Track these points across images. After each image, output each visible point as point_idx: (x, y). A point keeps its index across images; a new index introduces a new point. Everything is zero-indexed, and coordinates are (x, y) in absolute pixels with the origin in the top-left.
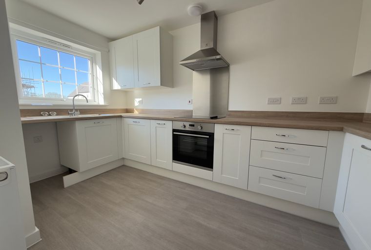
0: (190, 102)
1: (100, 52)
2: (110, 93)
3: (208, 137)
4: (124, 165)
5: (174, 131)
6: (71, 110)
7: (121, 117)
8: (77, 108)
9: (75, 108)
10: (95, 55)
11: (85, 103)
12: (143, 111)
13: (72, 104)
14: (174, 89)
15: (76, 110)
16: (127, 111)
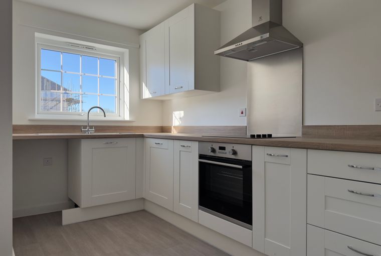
0: (242, 113)
1: (128, 50)
2: (138, 104)
3: (241, 167)
4: (144, 210)
5: (201, 157)
6: (85, 127)
7: (142, 136)
8: (91, 125)
9: (90, 124)
10: (122, 54)
11: (103, 118)
12: (184, 129)
13: (87, 119)
14: (220, 93)
15: (91, 127)
16: (163, 129)
